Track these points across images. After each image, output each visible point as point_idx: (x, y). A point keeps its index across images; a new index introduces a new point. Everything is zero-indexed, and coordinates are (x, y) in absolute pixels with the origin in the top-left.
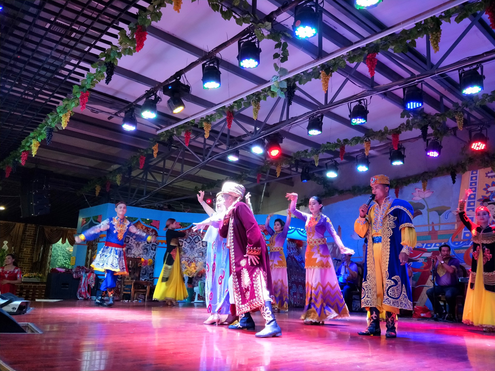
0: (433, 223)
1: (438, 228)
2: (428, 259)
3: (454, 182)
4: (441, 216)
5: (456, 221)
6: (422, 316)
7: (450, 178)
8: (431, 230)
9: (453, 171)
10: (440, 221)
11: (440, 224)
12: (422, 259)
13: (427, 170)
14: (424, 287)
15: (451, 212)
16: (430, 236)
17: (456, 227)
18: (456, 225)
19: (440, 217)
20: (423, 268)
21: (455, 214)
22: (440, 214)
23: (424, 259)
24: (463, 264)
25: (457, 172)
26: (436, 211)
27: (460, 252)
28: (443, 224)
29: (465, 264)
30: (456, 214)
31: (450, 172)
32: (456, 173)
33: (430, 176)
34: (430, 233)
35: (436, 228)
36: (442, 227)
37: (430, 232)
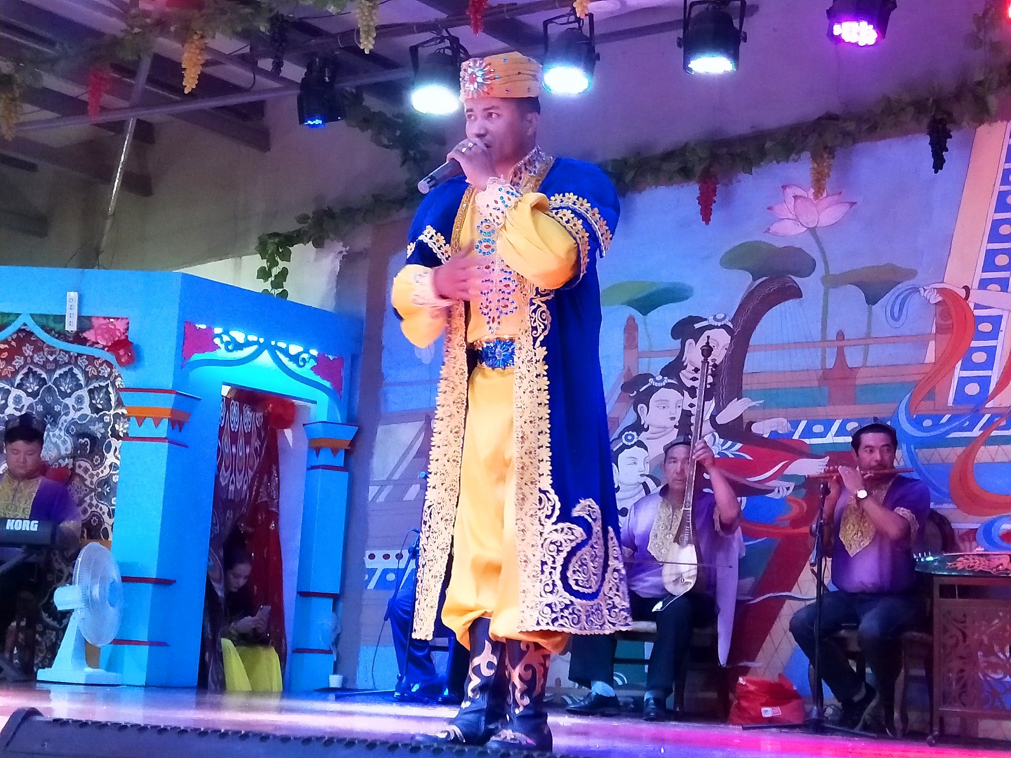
0: (841, 335)
1: (861, 358)
2: (809, 483)
3: (938, 164)
4: (877, 308)
5: (934, 331)
6: (765, 715)
7: (923, 144)
8: (830, 363)
9: (938, 117)
10: (869, 327)
11: (867, 340)
12: (787, 484)
13: (835, 108)
14: (788, 602)
15: (916, 290)
16: (826, 389)
17: (930, 356)
18: (932, 344)
19: (870, 312)
20: (787, 523)
21: (933, 301)
22: (872, 300)
23: (792, 485)
24: (945, 506)
25: (953, 122)
26: (857, 284)
27: (936, 459)
28: (879, 340)
29: (952, 506)
30: (936, 298)
31: (926, 121)
32: (948, 127)
33: (846, 134)
34: (826, 376)
35: (853, 358)
36: (879, 355)
37: (825, 370)
